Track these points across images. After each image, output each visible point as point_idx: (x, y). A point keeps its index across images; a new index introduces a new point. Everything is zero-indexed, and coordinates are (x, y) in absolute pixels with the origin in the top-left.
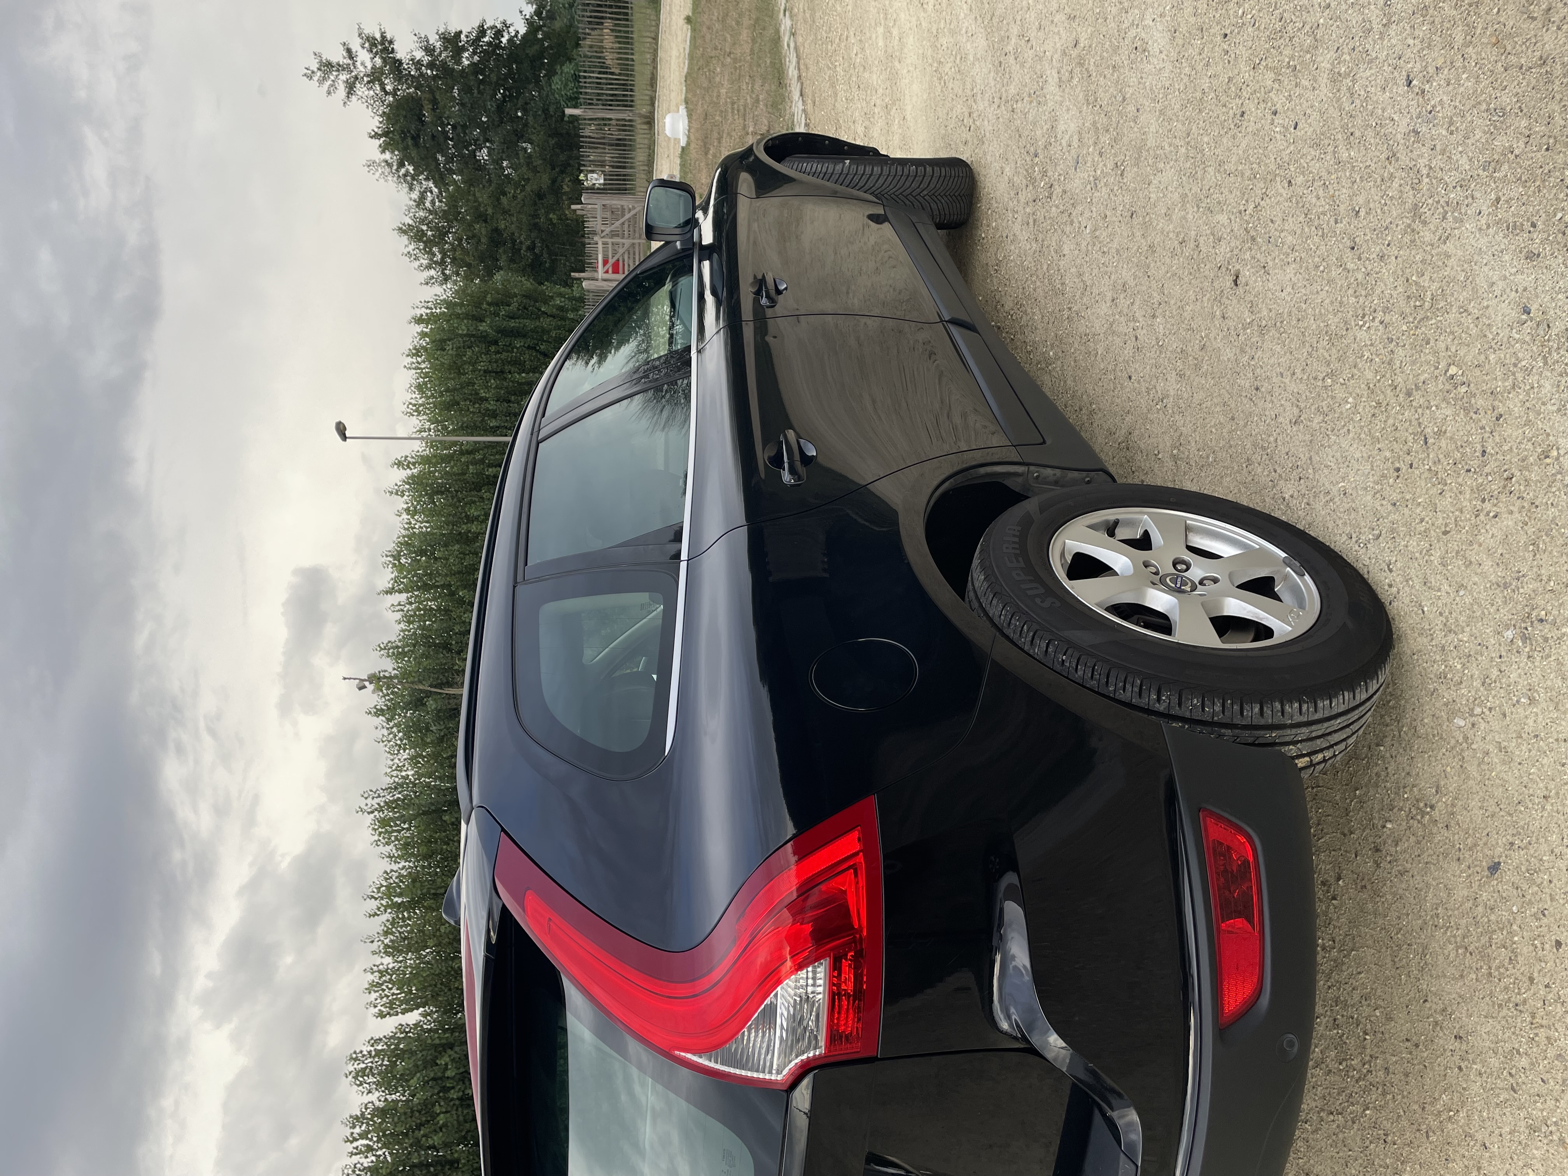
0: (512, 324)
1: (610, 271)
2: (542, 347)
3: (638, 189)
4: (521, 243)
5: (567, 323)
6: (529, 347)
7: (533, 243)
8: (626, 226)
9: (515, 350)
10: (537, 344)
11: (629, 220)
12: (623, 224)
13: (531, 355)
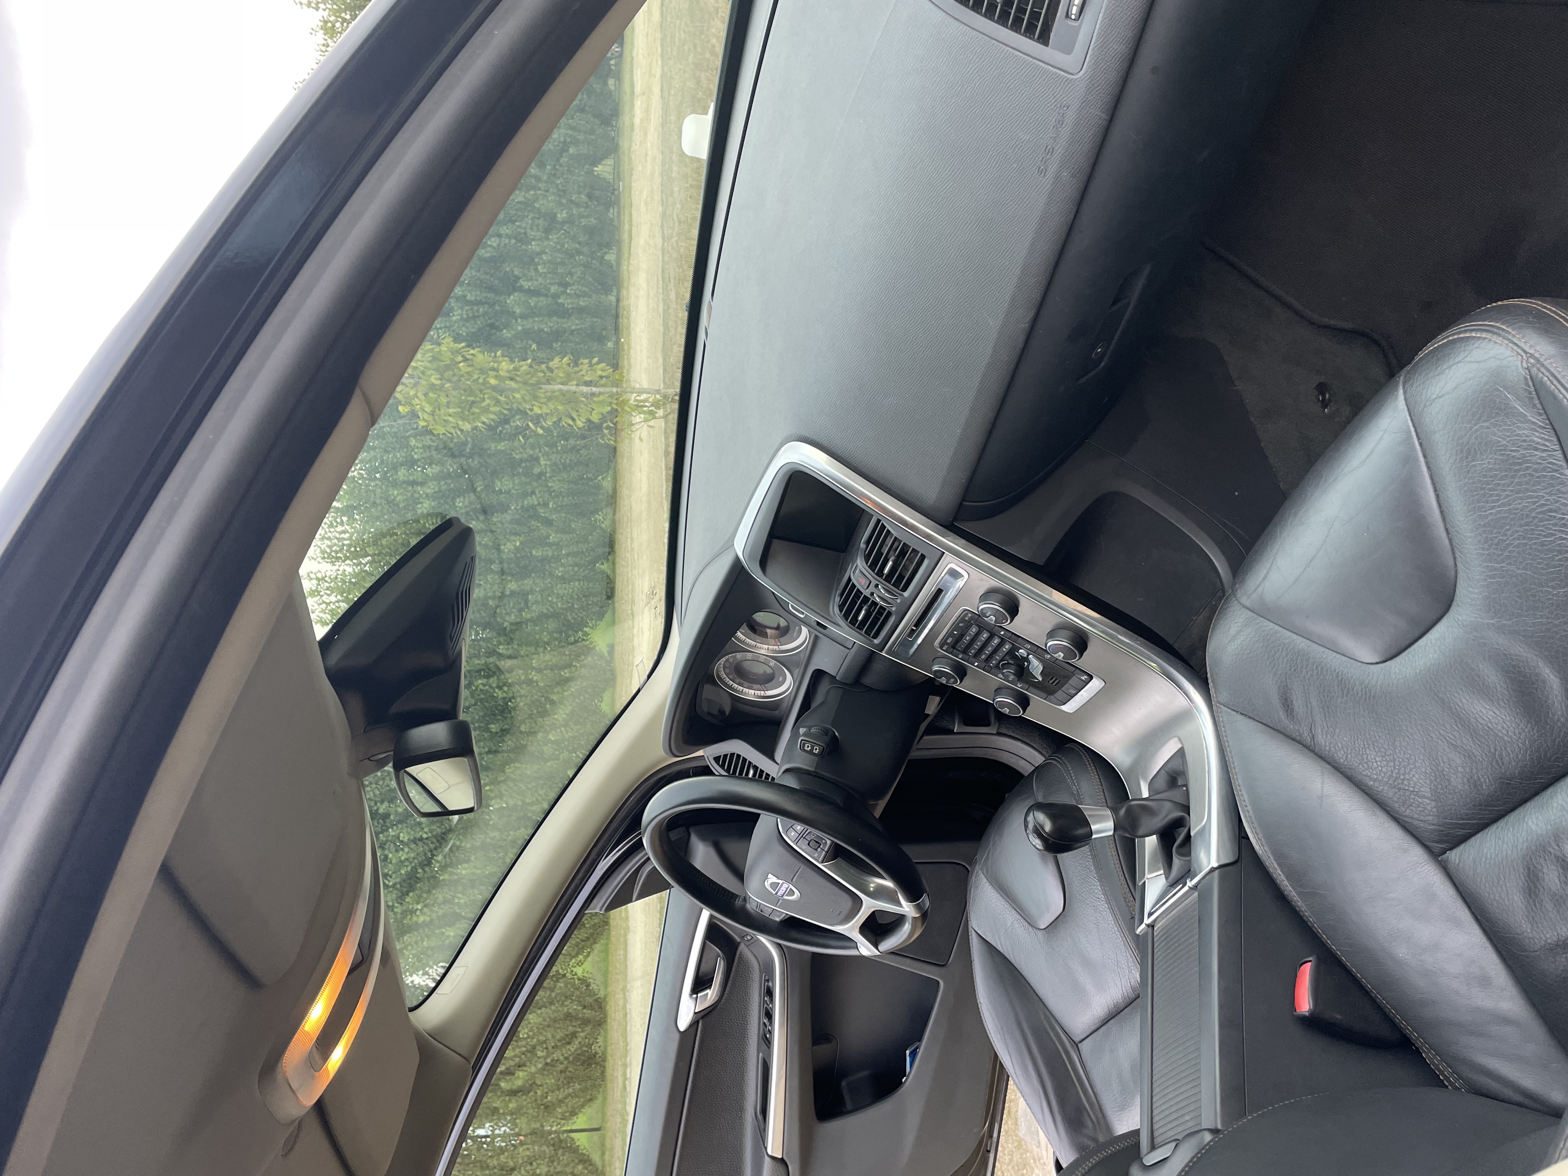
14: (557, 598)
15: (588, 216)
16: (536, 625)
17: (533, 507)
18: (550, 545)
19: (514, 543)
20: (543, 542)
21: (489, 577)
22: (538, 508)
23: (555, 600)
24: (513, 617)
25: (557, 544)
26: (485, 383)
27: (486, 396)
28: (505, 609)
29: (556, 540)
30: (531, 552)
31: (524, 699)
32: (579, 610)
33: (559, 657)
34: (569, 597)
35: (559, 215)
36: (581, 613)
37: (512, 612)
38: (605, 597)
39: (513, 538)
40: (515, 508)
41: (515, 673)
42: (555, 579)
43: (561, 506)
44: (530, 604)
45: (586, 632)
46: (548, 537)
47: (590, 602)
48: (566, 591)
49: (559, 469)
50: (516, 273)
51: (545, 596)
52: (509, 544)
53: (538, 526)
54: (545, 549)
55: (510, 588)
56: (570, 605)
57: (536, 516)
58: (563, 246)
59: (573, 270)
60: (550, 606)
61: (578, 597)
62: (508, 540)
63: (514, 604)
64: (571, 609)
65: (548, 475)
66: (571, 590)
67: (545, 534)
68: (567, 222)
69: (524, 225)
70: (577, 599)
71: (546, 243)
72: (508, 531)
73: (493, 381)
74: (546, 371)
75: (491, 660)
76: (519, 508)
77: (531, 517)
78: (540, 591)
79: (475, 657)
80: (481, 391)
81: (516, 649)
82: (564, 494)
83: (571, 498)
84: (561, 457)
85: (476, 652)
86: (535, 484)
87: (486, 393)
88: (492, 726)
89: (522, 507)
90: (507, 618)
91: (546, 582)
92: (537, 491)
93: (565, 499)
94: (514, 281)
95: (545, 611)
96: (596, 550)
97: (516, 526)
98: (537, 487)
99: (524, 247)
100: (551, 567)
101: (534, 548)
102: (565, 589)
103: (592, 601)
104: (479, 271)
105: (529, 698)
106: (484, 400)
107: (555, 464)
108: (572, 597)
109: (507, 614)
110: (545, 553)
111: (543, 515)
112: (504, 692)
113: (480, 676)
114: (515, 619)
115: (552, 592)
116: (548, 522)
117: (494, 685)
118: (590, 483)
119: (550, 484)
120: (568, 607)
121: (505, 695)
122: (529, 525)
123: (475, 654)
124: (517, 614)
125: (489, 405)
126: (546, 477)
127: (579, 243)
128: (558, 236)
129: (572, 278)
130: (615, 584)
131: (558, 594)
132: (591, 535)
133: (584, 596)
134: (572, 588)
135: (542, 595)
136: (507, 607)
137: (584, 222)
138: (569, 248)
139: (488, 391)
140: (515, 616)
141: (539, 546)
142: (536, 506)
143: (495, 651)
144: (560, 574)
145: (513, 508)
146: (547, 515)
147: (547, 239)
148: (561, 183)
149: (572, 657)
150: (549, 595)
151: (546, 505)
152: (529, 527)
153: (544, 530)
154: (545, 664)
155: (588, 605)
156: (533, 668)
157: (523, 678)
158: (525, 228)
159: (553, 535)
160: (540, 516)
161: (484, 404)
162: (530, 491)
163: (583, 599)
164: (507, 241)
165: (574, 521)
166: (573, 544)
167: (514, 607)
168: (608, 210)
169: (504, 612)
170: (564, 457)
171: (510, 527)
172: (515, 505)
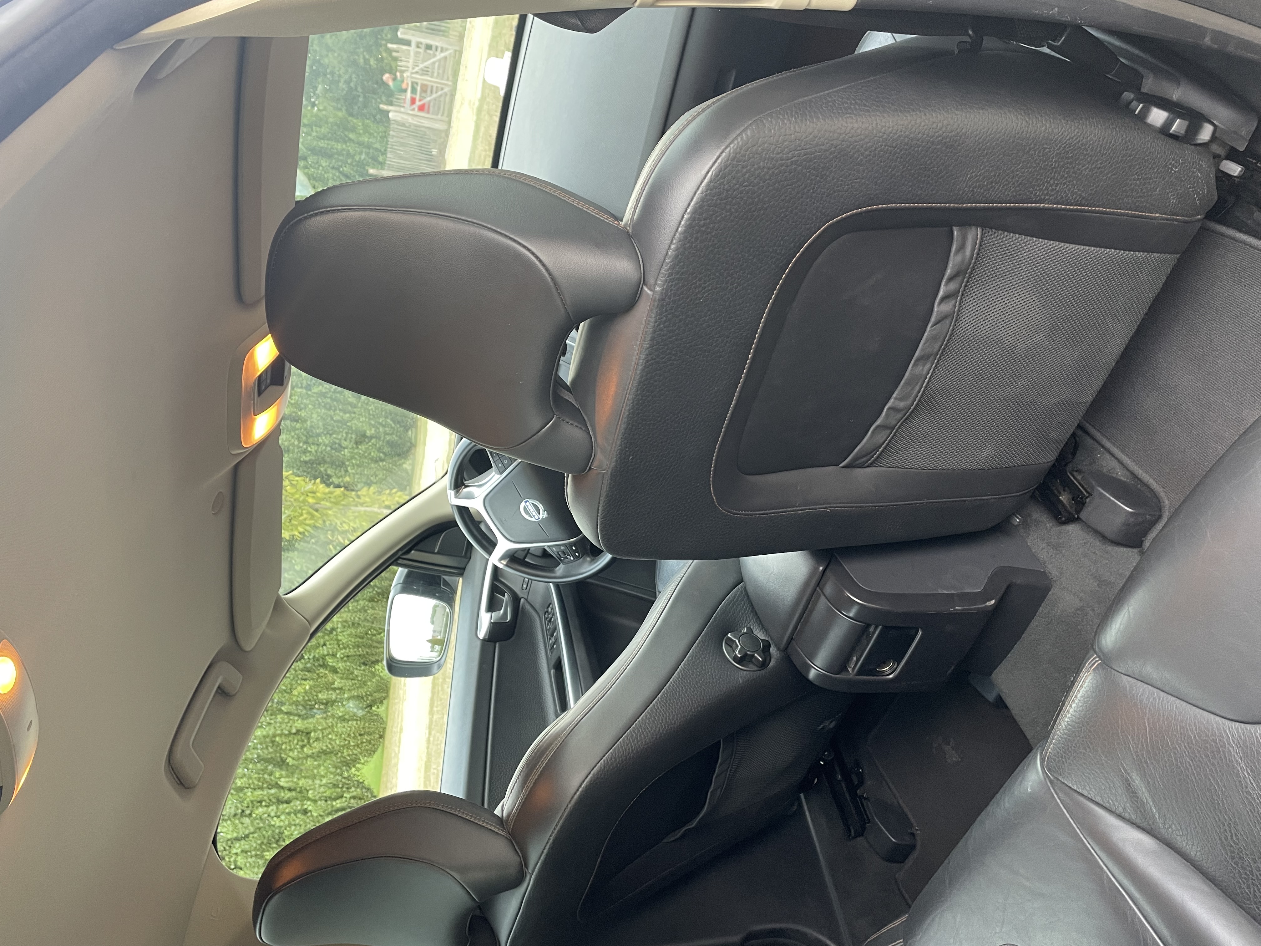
0: (322, 144)
1: (416, 109)
2: (345, 169)
3: (451, 32)
4: (340, 76)
5: (371, 151)
6: (333, 168)
7: (350, 77)
8: (437, 64)
9: (321, 168)
10: (341, 166)
11: (439, 60)
12: (434, 63)
13: (334, 175)
14: (336, 736)
15: (392, 434)
16: (316, 760)
17: (323, 657)
18: (334, 689)
19: (304, 687)
20: (329, 687)
21: (279, 717)
22: (327, 657)
23: (334, 738)
24: (296, 753)
25: (341, 689)
26: (304, 501)
27: (304, 512)
28: (290, 746)
29: (340, 685)
30: (317, 696)
31: (298, 828)
32: (354, 746)
33: (333, 790)
34: (347, 735)
35: (368, 432)
36: (356, 750)
37: (295, 748)
38: (378, 736)
39: (303, 682)
40: (309, 658)
41: (292, 804)
42: (335, 719)
43: (348, 656)
44: (311, 741)
45: (358, 768)
46: (333, 683)
47: (364, 740)
48: (344, 730)
49: (349, 625)
50: (329, 472)
51: (325, 734)
52: (299, 688)
53: (326, 674)
54: (330, 693)
55: (296, 727)
56: (347, 742)
57: (324, 666)
58: (370, 454)
59: (377, 473)
60: (330, 743)
61: (355, 736)
62: (300, 685)
63: (298, 741)
64: (348, 746)
65: (339, 630)
66: (349, 729)
67: (331, 680)
68: (374, 437)
69: (340, 437)
70: (354, 737)
71: (356, 451)
72: (300, 677)
73: (311, 500)
74: (355, 497)
75: (273, 791)
76: (311, 657)
77: (320, 666)
78: (322, 730)
79: (259, 788)
80: (300, 508)
81: (295, 782)
82: (351, 646)
83: (356, 650)
84: (352, 616)
85: (260, 784)
86: (327, 637)
87: (304, 509)
88: (267, 853)
89: (314, 656)
90: (291, 754)
91: (327, 721)
92: (328, 643)
93: (351, 650)
94: (326, 479)
95: (324, 748)
96: (374, 695)
97: (307, 673)
98: (328, 641)
99: (337, 454)
100: (333, 709)
101: (320, 692)
102: (344, 727)
103: (366, 739)
104: (298, 469)
105: (303, 827)
106: (302, 515)
107: (346, 621)
108: (349, 735)
109: (290, 750)
110: (330, 696)
111: (330, 664)
112: (281, 820)
113: (261, 806)
114: (298, 755)
115: (333, 731)
116: (334, 671)
117: (273, 814)
118: (374, 638)
119: (340, 638)
120: (345, 745)
121: (282, 824)
122: (317, 672)
123: (258, 785)
124: (299, 750)
125: (305, 519)
126: (337, 632)
127: (384, 453)
128: (367, 446)
129: (376, 478)
130: (386, 725)
131: (338, 732)
132: (371, 681)
133: (360, 735)
134: (350, 727)
135: (323, 733)
136: (291, 743)
137: (388, 438)
138: (375, 456)
139: (306, 508)
140: (298, 752)
141: (324, 691)
142: (325, 656)
143: (277, 783)
144: (340, 714)
145: (306, 657)
146: (334, 664)
147: (357, 448)
148: (372, 409)
149: (344, 789)
150: (330, 733)
151: (334, 655)
152: (318, 674)
153: (330, 676)
154: (320, 795)
155: (362, 743)
156: (309, 799)
157: (299, 808)
158: (340, 440)
159: (339, 681)
160: (328, 665)
161: (301, 518)
162: (322, 643)
163: (359, 738)
164: (324, 448)
165: (357, 669)
166: (354, 689)
167: (297, 744)
168: (407, 431)
169: (288, 748)
170: (354, 616)
171: (301, 673)
172: (308, 655)
